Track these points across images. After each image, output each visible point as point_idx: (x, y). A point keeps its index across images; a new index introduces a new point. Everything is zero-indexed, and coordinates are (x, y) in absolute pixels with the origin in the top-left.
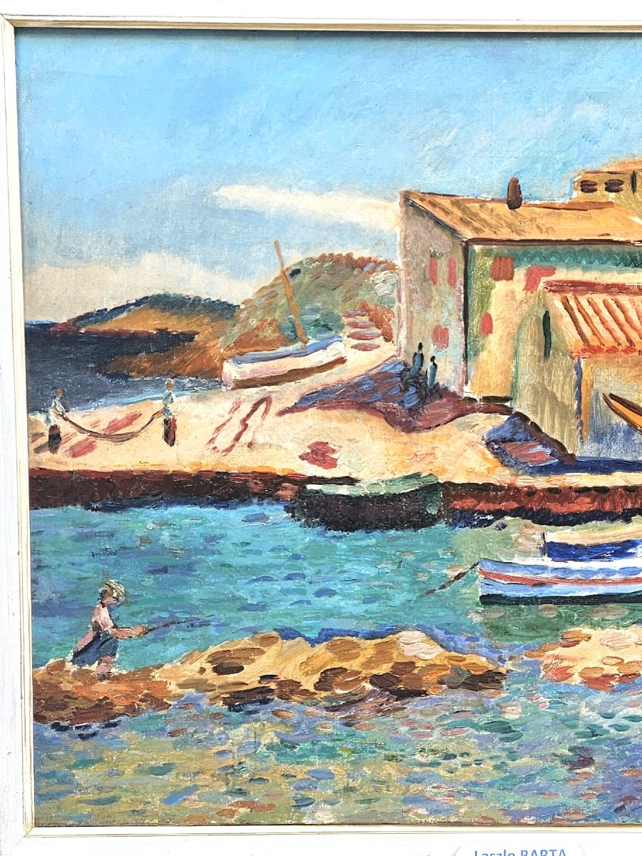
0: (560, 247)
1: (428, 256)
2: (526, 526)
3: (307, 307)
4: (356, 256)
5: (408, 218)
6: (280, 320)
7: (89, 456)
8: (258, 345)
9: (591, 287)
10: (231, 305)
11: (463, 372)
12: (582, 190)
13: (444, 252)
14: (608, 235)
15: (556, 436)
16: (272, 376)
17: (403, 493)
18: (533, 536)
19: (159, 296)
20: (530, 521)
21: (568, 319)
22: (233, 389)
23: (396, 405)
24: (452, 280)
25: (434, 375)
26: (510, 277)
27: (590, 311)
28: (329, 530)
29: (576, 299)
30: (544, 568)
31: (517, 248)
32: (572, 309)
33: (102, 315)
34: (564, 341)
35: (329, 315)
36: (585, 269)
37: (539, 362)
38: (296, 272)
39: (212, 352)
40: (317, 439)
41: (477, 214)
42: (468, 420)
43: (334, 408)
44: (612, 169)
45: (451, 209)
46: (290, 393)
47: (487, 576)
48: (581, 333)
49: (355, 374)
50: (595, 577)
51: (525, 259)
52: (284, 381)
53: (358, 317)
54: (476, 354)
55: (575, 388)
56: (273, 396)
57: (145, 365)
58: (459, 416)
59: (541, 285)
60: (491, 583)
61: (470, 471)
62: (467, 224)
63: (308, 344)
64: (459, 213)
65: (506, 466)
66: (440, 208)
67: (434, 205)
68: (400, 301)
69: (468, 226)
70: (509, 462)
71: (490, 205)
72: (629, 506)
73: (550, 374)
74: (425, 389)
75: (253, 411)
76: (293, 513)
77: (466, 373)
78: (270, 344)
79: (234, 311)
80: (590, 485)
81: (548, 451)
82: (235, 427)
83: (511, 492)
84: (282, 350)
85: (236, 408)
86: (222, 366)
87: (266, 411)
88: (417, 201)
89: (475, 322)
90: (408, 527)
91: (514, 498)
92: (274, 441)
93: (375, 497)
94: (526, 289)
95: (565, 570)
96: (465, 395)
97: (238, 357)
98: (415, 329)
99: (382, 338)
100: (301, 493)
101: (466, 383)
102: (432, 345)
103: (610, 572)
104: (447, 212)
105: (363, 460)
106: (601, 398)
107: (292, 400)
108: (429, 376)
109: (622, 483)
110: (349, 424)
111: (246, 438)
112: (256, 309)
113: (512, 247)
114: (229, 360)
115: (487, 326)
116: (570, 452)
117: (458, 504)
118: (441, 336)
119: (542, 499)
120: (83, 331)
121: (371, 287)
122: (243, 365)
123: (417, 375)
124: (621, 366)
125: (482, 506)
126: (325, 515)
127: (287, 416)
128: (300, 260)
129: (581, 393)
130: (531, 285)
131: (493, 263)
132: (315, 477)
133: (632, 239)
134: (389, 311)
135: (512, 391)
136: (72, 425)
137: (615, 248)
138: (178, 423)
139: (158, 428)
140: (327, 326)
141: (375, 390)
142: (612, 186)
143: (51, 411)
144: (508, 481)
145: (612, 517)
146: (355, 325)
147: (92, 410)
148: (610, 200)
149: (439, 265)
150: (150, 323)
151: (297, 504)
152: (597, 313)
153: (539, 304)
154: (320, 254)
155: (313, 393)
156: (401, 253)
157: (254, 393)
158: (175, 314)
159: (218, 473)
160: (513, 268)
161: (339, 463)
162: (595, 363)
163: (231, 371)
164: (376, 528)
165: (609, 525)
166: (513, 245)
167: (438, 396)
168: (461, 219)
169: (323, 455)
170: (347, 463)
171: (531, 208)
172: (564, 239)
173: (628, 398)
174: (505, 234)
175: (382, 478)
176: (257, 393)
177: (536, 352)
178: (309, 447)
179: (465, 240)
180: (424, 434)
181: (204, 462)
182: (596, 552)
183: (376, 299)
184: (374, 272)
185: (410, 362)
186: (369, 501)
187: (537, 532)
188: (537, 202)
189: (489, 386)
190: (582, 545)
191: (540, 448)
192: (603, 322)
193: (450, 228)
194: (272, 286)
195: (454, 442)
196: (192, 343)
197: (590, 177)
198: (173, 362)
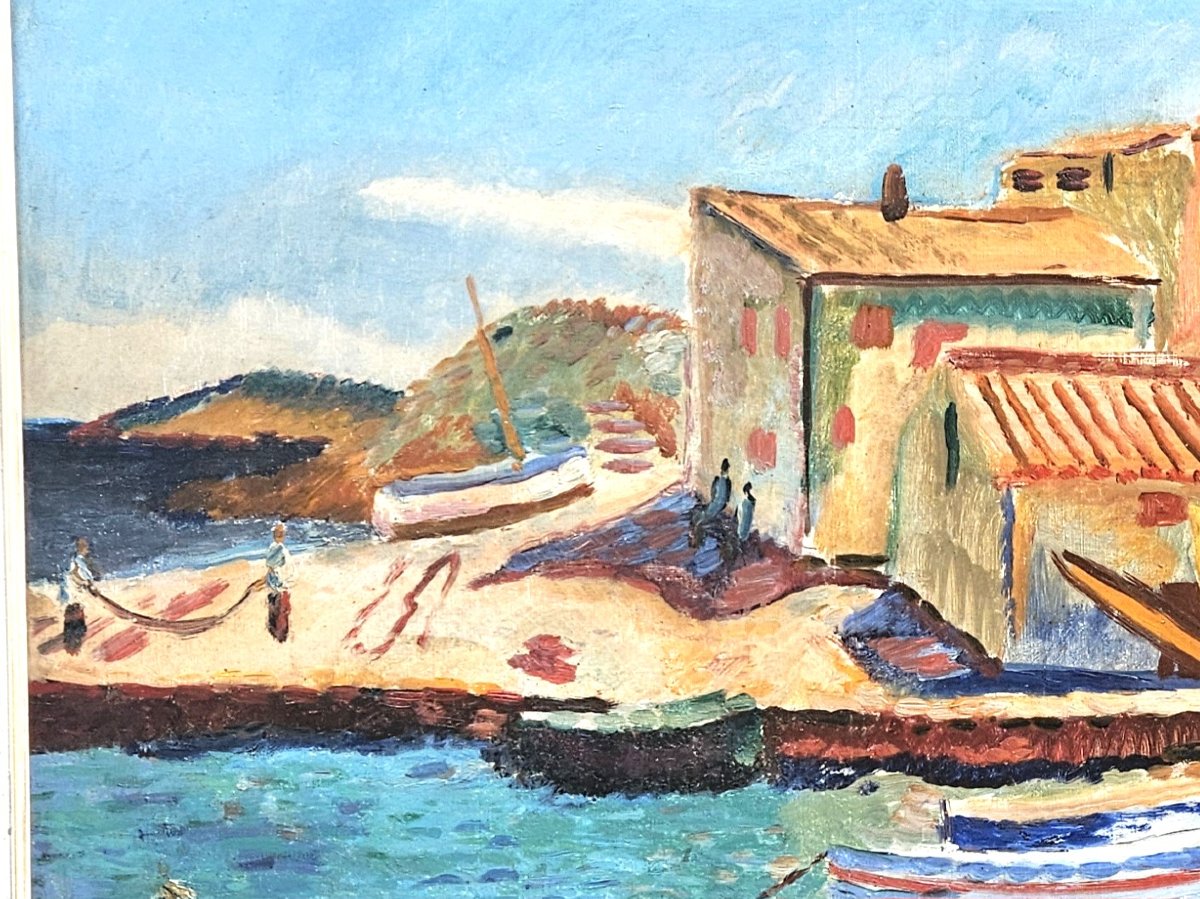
0: (976, 289)
1: (740, 304)
2: (913, 788)
3: (524, 395)
4: (611, 305)
5: (705, 237)
6: (476, 419)
7: (135, 658)
8: (437, 462)
9: (1031, 360)
10: (387, 392)
11: (802, 511)
12: (1016, 187)
13: (769, 296)
14: (1062, 266)
15: (967, 627)
16: (461, 518)
17: (693, 728)
18: (926, 806)
19: (260, 374)
20: (919, 780)
21: (989, 417)
22: (391, 541)
23: (681, 570)
24: (782, 347)
25: (749, 517)
26: (886, 343)
27: (1028, 403)
28: (562, 792)
29: (1004, 381)
30: (944, 863)
31: (899, 290)
32: (997, 399)
33: (161, 408)
34: (981, 457)
35: (563, 408)
36: (1021, 328)
37: (937, 493)
38: (504, 333)
39: (354, 475)
40: (539, 631)
41: (828, 229)
42: (808, 598)
43: (571, 574)
44: (1070, 150)
45: (781, 220)
46: (493, 548)
47: (843, 876)
48: (1012, 442)
49: (607, 515)
50: (1035, 880)
51: (914, 310)
52: (483, 527)
53: (615, 413)
54: (825, 479)
55: (1002, 541)
56: (463, 553)
57: (236, 497)
58: (793, 590)
59: (942, 357)
60: (850, 888)
61: (813, 689)
62: (809, 246)
63: (525, 461)
64: (796, 229)
65: (876, 679)
66: (762, 218)
67: (750, 212)
68: (689, 384)
69: (811, 250)
70: (882, 672)
71: (850, 214)
72: (1098, 752)
73: (957, 516)
74: (734, 541)
75: (427, 579)
76: (497, 762)
77: (807, 513)
78: (458, 461)
79: (395, 402)
80: (1027, 714)
81: (953, 653)
82: (394, 609)
83: (888, 725)
84: (479, 471)
85: (396, 574)
86: (372, 500)
87: (451, 579)
88: (722, 206)
89: (823, 422)
90: (702, 789)
91: (891, 737)
92: (463, 634)
93: (644, 733)
94: (915, 363)
95: (981, 866)
96: (805, 552)
97: (400, 484)
98: (716, 434)
99: (656, 450)
100: (512, 727)
101: (807, 531)
102: (746, 463)
103: (1062, 871)
104: (774, 226)
105: (622, 669)
106: (1049, 560)
107: (497, 562)
108: (740, 518)
109: (1086, 712)
110: (598, 603)
111: (413, 628)
112: (434, 398)
113: (890, 288)
114: (385, 489)
115: (845, 430)
116: (992, 655)
117: (791, 748)
118: (762, 447)
119: (941, 739)
120: (125, 436)
121: (639, 360)
122: (410, 498)
123: (718, 516)
124: (1085, 502)
125: (835, 751)
126: (553, 767)
127: (487, 589)
128: (512, 310)
129: (1012, 550)
130: (923, 356)
131: (856, 318)
132: (536, 697)
133: (1104, 274)
134: (669, 401)
135: (889, 545)
136: (107, 605)
137: (1074, 290)
138: (293, 601)
139: (258, 609)
140: (559, 428)
141: (643, 543)
142: (1071, 180)
143: (68, 578)
144: (881, 707)
145: (1067, 772)
146: (609, 428)
147: (141, 577)
148: (1065, 204)
149: (759, 320)
150: (245, 423)
151: (505, 745)
152: (1042, 406)
153: (937, 390)
154: (547, 300)
155: (533, 548)
156: (691, 300)
157: (429, 548)
158: (289, 406)
159: (364, 690)
160: (891, 327)
161: (578, 672)
162: (1038, 495)
163: (388, 508)
164: (645, 790)
165: (1062, 786)
166: (891, 285)
167: (756, 555)
168: (800, 238)
169: (551, 659)
170: (594, 674)
171: (923, 219)
172: (984, 273)
173: (1097, 559)
174: (877, 265)
175: (653, 701)
176: (434, 548)
177: (932, 477)
178: (526, 644)
179: (806, 276)
180: (731, 623)
181: (338, 670)
182: (1037, 834)
183: (646, 381)
184: (643, 332)
185: (707, 493)
186: (633, 741)
187: (933, 799)
188: (936, 208)
189: (847, 537)
190: (1012, 823)
191: (938, 648)
192: (1052, 423)
193: (779, 254)
194: (462, 356)
195: (785, 637)
196: (320, 460)
197: (1030, 164)
198: (284, 493)
